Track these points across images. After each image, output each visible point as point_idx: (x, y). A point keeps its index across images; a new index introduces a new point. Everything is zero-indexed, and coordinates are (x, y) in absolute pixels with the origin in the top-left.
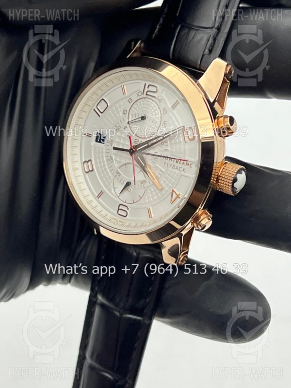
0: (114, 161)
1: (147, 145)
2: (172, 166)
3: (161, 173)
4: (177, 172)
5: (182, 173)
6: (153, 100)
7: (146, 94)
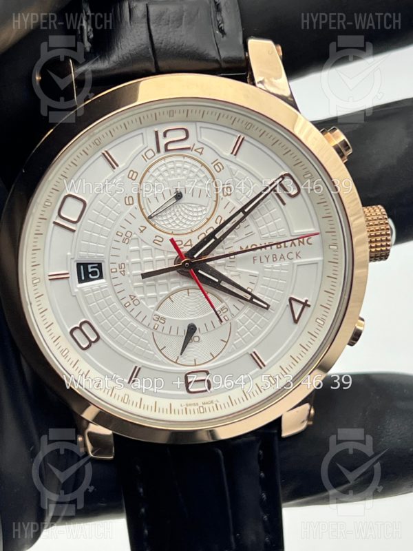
0: (142, 301)
1: (213, 240)
2: (271, 258)
3: (254, 280)
4: (286, 263)
5: (297, 261)
6: (184, 156)
7: (166, 150)
